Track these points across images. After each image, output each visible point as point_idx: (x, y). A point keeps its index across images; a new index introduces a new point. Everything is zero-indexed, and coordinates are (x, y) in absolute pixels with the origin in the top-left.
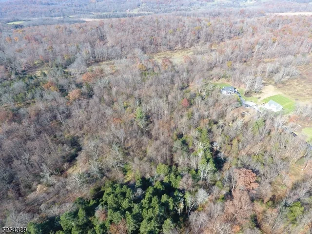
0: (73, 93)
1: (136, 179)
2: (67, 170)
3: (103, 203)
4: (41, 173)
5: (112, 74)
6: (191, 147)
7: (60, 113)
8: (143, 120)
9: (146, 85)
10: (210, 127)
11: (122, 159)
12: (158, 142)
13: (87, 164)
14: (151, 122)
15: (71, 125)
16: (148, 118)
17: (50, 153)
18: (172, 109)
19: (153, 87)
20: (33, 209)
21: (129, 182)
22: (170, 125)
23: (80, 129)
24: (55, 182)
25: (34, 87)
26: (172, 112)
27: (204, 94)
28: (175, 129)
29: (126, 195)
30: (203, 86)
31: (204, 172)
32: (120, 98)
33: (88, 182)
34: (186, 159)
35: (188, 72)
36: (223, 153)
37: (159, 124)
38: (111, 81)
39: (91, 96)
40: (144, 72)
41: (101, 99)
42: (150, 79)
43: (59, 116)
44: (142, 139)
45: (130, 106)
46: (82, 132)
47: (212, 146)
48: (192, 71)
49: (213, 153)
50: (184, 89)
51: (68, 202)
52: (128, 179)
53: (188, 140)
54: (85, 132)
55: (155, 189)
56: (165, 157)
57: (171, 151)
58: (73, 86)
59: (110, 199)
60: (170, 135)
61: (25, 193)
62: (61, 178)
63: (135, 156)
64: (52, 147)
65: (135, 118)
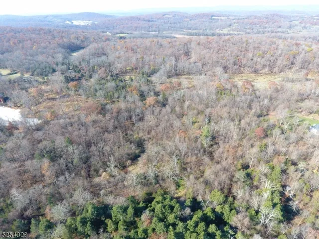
0: (150, 100)
1: (187, 197)
2: (128, 167)
3: (151, 208)
4: (108, 163)
5: (188, 88)
6: (255, 183)
7: (135, 114)
8: (208, 139)
9: (220, 105)
10: (286, 168)
11: (178, 172)
12: (219, 166)
13: (146, 167)
14: (216, 143)
15: (141, 127)
16: (214, 138)
17: (119, 148)
18: (243, 135)
19: (226, 109)
20: (95, 191)
21: (179, 198)
22: (236, 152)
23: (148, 133)
24: (117, 174)
25: (121, 89)
26: (241, 139)
27: (286, 127)
28: (242, 157)
29: (173, 209)
30: (286, 118)
31: (266, 216)
32: (191, 113)
33: (144, 185)
34: (247, 194)
35: (271, 99)
36: (297, 202)
37: (225, 148)
38: (186, 95)
39: (164, 105)
40: (221, 91)
41: (173, 110)
42: (225, 99)
43: (134, 117)
44: (203, 158)
45: (198, 122)
46: (149, 136)
47: (284, 190)
48: (276, 99)
49: (283, 199)
50: (261, 116)
51: (122, 196)
52: (179, 195)
53: (254, 174)
54: (151, 137)
55: (204, 214)
56: (223, 185)
57: (231, 180)
58: (152, 93)
59: (158, 208)
60: (233, 163)
61: (93, 175)
62: (122, 173)
63: (192, 173)
64: (122, 142)
65: (201, 135)
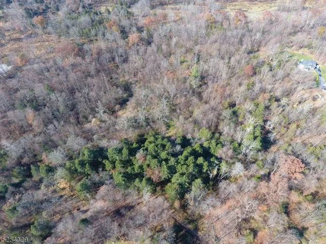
0: (133, 37)
1: (178, 136)
2: (118, 111)
3: (144, 148)
4: (97, 109)
5: (175, 21)
6: (240, 120)
7: (118, 55)
8: (197, 79)
9: (209, 41)
10: (269, 104)
11: (167, 114)
12: (207, 106)
13: (136, 110)
14: (205, 84)
15: (126, 69)
16: (202, 78)
17: (105, 93)
18: (232, 73)
19: (216, 45)
20: (88, 136)
21: (170, 137)
22: (224, 91)
23: (134, 75)
24: (107, 119)
25: (98, 24)
26: (230, 78)
27: (275, 63)
28: (229, 96)
29: (165, 147)
30: (276, 54)
31: (247, 147)
32: (178, 51)
33: (135, 128)
34: (232, 130)
35: (263, 33)
36: (275, 134)
37: (213, 88)
38: (173, 30)
39: (149, 43)
40: (211, 24)
41: (159, 48)
42: (216, 34)
43: (117, 58)
44: (191, 99)
45: (187, 61)
46: (135, 79)
47: (265, 124)
48: (269, 32)
49: (263, 132)
50: (252, 53)
51: (115, 139)
52: (170, 134)
53: (240, 111)
54: (138, 80)
55: (193, 149)
56: (210, 123)
57: (218, 118)
58: (134, 29)
59: (151, 147)
60: (221, 102)
61: (83, 122)
62: (112, 118)
63: (181, 114)
64: (108, 87)
65: (190, 76)
